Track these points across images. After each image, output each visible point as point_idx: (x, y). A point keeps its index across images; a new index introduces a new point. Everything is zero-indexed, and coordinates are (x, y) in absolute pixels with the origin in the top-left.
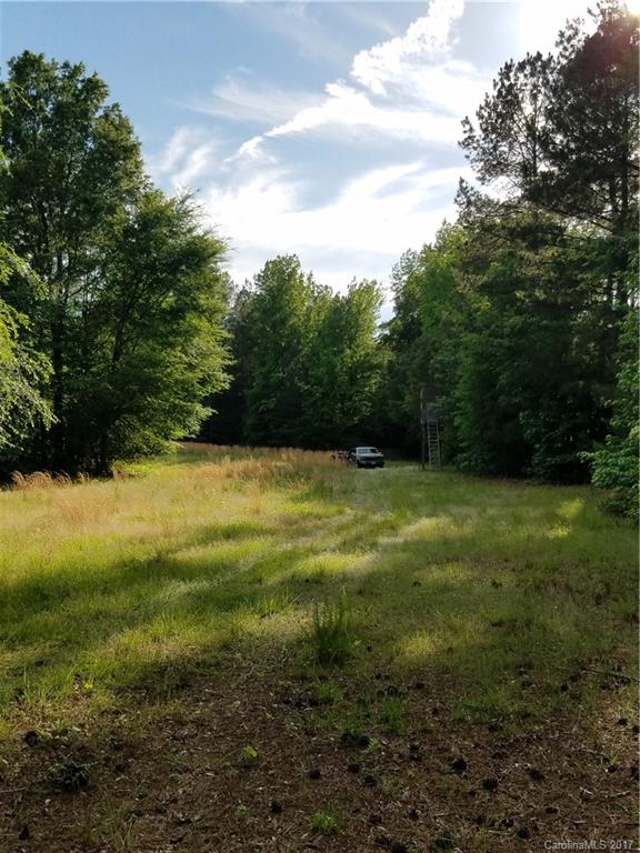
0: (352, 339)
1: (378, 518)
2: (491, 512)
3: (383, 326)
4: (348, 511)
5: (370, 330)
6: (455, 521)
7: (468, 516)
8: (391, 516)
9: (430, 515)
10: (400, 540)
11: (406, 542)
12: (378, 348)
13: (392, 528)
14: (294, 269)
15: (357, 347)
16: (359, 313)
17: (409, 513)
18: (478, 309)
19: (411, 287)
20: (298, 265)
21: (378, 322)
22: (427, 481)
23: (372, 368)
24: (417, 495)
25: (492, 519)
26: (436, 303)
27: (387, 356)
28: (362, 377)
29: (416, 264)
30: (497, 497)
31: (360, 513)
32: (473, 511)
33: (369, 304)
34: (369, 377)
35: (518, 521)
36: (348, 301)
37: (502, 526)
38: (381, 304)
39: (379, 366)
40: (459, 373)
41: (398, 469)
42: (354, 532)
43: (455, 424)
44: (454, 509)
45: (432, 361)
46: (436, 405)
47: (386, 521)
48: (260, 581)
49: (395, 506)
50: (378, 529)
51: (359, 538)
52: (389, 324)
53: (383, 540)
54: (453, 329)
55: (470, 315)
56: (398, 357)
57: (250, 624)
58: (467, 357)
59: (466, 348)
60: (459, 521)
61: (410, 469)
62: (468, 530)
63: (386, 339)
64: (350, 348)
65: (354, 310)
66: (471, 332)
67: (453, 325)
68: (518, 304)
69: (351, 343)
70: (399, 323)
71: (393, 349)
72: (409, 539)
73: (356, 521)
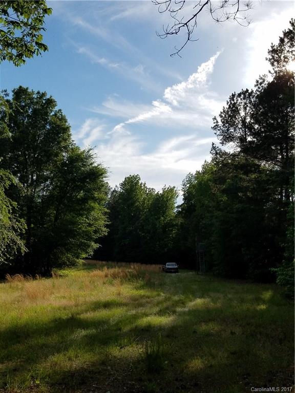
0: (164, 212)
1: (176, 298)
2: (230, 296)
3: (178, 207)
4: (162, 294)
5: (172, 208)
6: (212, 300)
7: (219, 298)
8: (182, 297)
9: (200, 297)
10: (186, 309)
11: (189, 310)
12: (176, 217)
13: (183, 303)
14: (138, 181)
15: (167, 216)
16: (167, 201)
17: (191, 296)
18: (222, 201)
19: (190, 190)
20: (140, 179)
21: (176, 205)
22: (199, 280)
23: (173, 226)
24: (195, 287)
25: (230, 300)
26: (202, 197)
27: (180, 221)
28: (169, 230)
29: (193, 180)
30: (232, 288)
31: (168, 296)
32: (221, 296)
33: (172, 197)
34: (172, 230)
35: (242, 301)
36: (162, 195)
37: (235, 303)
38: (177, 197)
39: (177, 225)
40: (213, 229)
41: (186, 274)
42: (165, 305)
43: (212, 253)
44: (212, 294)
45: (201, 223)
46: (203, 244)
47: (180, 300)
48: (120, 329)
49: (184, 293)
50: (176, 304)
51: (167, 308)
52: (181, 206)
53: (179, 309)
54: (210, 209)
55: (218, 203)
56: (185, 221)
57: (115, 352)
58: (217, 222)
59: (216, 218)
60: (214, 300)
61: (191, 274)
62: (219, 305)
63: (179, 212)
64: (163, 217)
65: (165, 199)
66: (219, 210)
67: (210, 207)
68: (240, 199)
69: (164, 214)
70: (186, 205)
71: (183, 217)
72: (191, 309)
73: (166, 299)
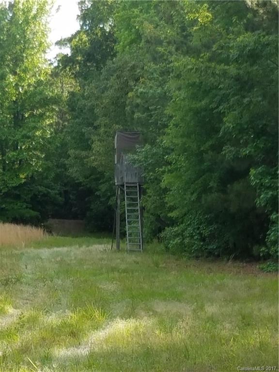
0: (18, 60)
1: (53, 319)
2: (211, 309)
4: (11, 310)
6: (161, 322)
7: (180, 316)
8: (72, 317)
9: (126, 316)
10: (83, 351)
11: (92, 355)
12: (55, 74)
13: (73, 334)
15: (25, 71)
16: (27, 22)
17: (97, 314)
18: (194, 22)
22: (123, 267)
23: (46, 102)
25: (212, 319)
26: (136, 11)
27: (67, 87)
28: (32, 115)
30: (220, 288)
31: (27, 314)
32: (186, 309)
35: (247, 322)
37: (226, 329)
39: (56, 100)
40: (168, 111)
42: (18, 341)
43: (163, 185)
44: (161, 307)
45: (130, 94)
46: (136, 157)
47: (65, 325)
52: (70, 40)
54: (160, 49)
55: (183, 29)
58: (179, 89)
59: (178, 76)
67: (160, 43)
70: (85, 38)
71: (76, 76)
